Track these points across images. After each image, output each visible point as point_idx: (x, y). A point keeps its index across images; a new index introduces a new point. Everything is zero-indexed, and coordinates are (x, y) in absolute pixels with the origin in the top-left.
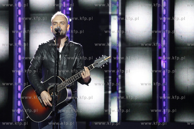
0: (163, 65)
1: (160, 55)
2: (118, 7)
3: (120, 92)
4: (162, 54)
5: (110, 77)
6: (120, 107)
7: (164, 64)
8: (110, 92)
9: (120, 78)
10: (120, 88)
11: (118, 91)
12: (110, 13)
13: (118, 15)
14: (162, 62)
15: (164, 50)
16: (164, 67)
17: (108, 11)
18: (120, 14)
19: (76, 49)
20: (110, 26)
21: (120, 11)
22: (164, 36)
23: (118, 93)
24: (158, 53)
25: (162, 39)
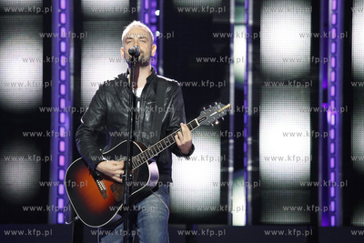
0: (331, 118)
1: (326, 101)
2: (247, 10)
3: (250, 168)
4: (329, 98)
5: (231, 141)
6: (250, 196)
7: (333, 117)
8: (231, 169)
9: (250, 143)
10: (250, 162)
11: (246, 167)
12: (232, 20)
13: (247, 24)
14: (329, 114)
15: (332, 91)
16: (333, 123)
17: (229, 18)
18: (251, 22)
19: (168, 89)
20: (231, 45)
21: (251, 16)
22: (333, 65)
23: (247, 171)
24: (321, 96)
25: (330, 70)
